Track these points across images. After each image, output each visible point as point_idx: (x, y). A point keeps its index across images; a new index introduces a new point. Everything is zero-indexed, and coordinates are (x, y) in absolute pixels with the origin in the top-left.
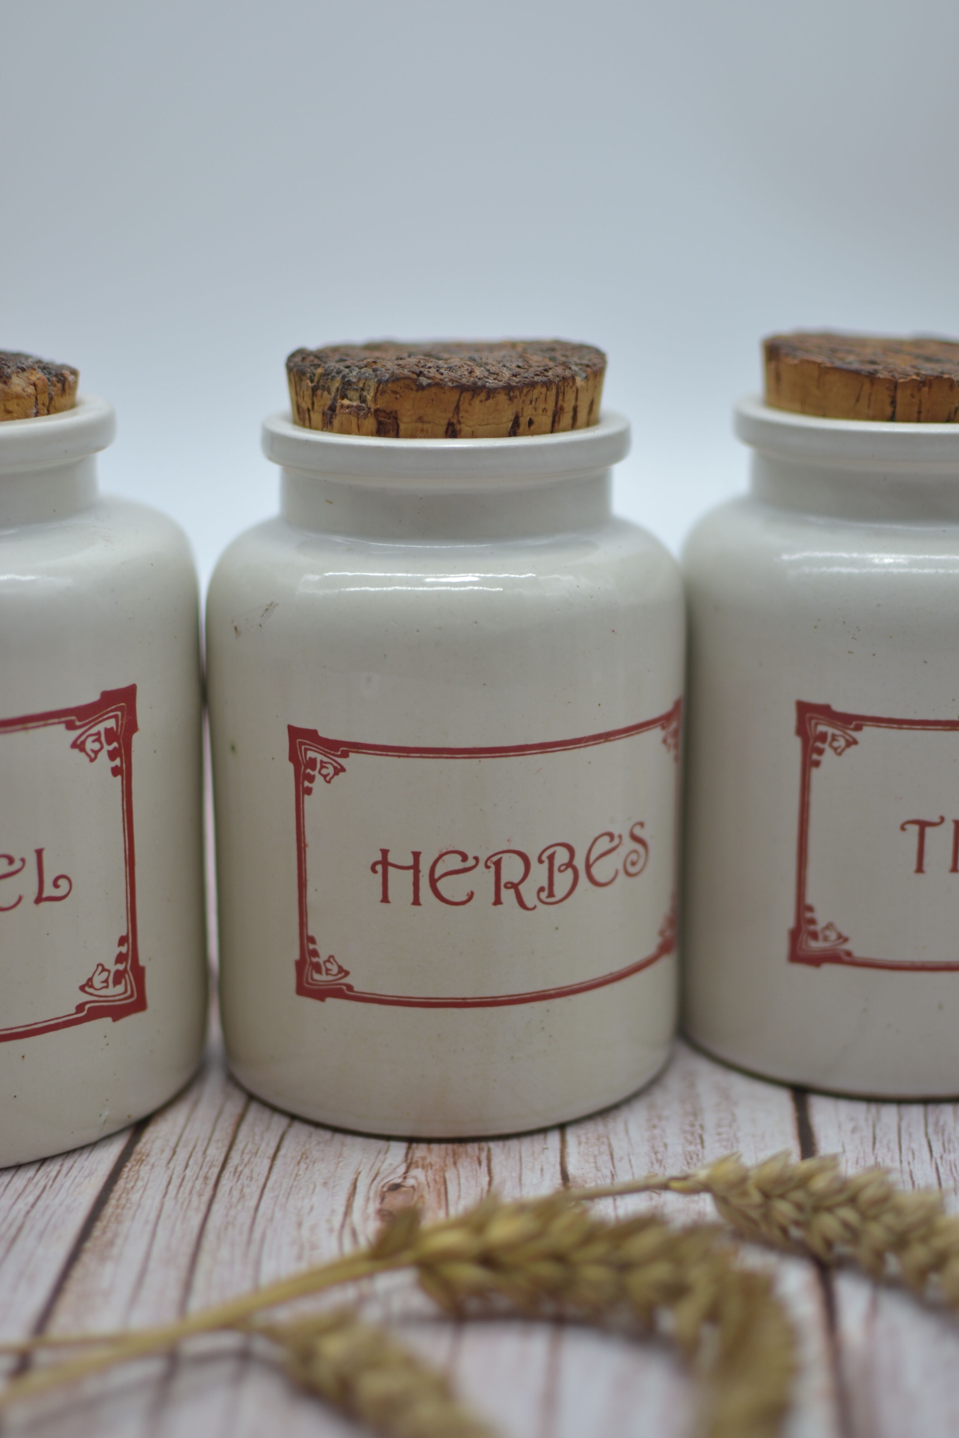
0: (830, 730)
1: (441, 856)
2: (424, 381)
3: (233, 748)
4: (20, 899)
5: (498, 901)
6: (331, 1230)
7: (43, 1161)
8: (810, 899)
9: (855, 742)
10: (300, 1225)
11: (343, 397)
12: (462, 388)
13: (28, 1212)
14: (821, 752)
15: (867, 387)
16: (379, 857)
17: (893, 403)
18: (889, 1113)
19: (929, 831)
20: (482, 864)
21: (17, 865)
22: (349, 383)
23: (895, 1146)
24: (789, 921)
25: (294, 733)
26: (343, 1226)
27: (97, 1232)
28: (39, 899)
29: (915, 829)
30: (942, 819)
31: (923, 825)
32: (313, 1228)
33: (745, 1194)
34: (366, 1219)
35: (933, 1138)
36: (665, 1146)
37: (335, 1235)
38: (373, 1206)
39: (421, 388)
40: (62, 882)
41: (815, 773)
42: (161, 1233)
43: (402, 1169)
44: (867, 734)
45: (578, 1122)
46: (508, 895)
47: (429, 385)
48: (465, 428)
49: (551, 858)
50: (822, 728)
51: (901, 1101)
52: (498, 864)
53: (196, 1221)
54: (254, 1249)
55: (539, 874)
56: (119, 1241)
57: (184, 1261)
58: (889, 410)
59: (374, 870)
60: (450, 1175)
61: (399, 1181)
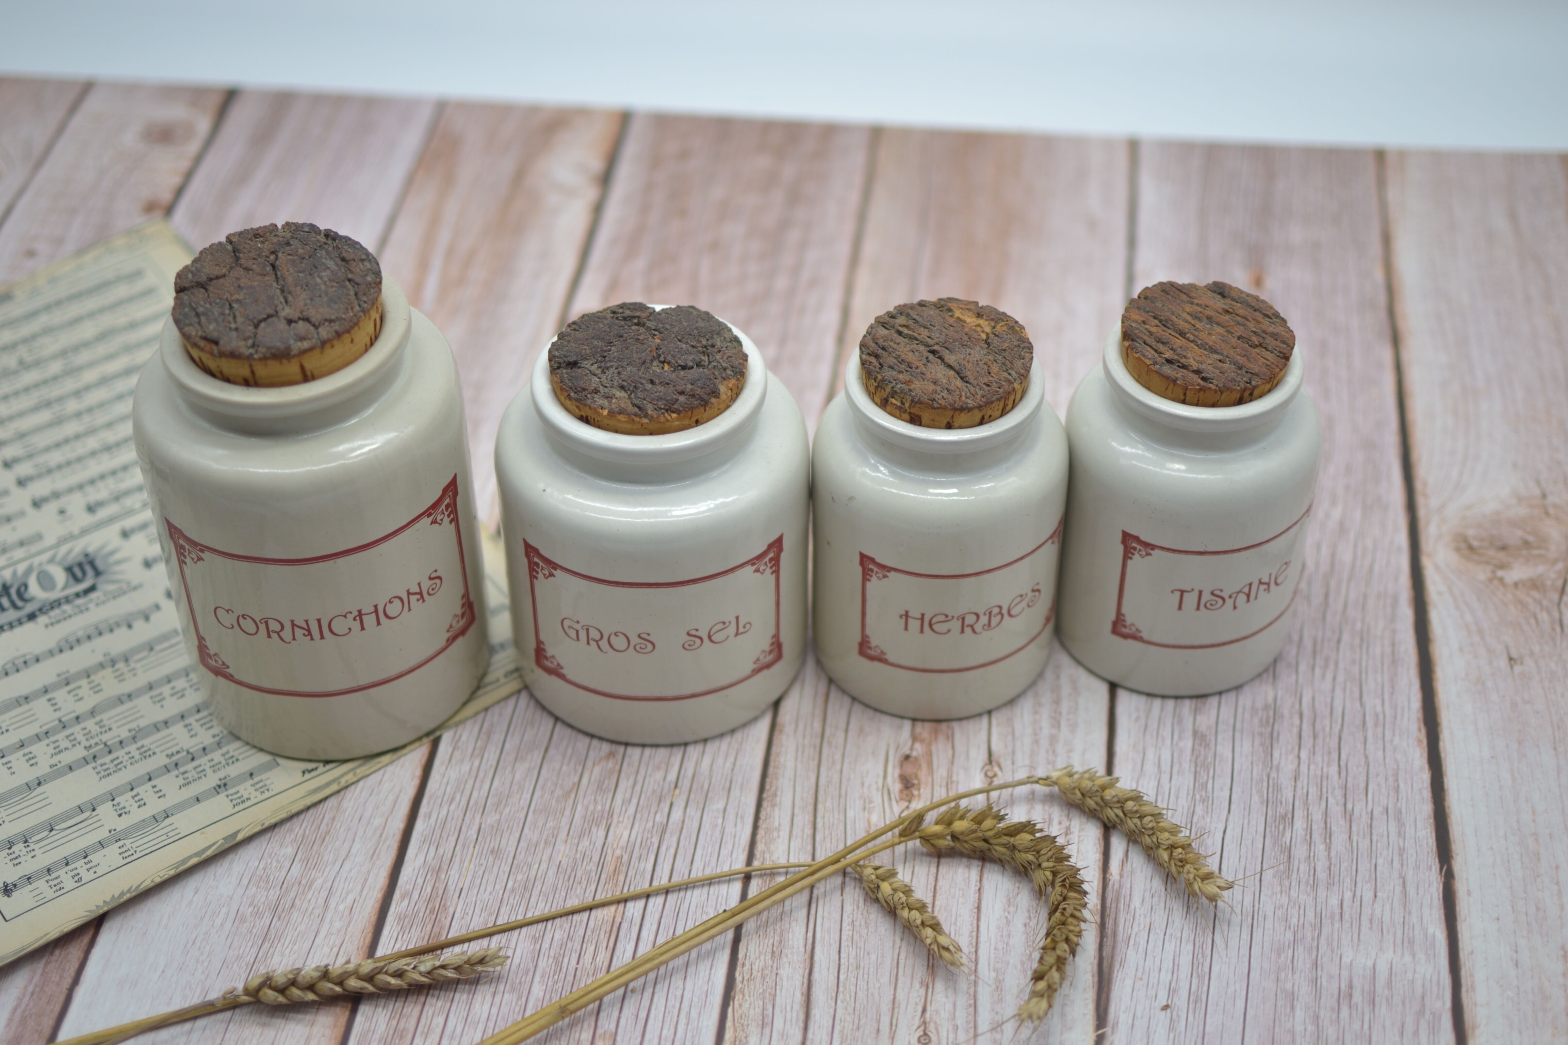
0: (1138, 547)
1: (935, 616)
2: (936, 405)
3: (829, 543)
4: (728, 637)
5: (962, 631)
6: (878, 789)
7: (733, 731)
8: (1124, 610)
9: (1150, 554)
10: (863, 784)
11: (893, 397)
12: (955, 409)
13: (733, 770)
14: (1133, 554)
15: (1171, 385)
16: (904, 613)
17: (1185, 394)
18: (1157, 703)
19: (1185, 594)
20: (955, 619)
21: (727, 624)
22: (896, 392)
23: (1155, 733)
24: (1112, 616)
25: (863, 557)
26: (883, 786)
27: (767, 787)
28: (737, 634)
29: (1179, 593)
30: (1193, 590)
31: (1182, 592)
32: (869, 786)
33: (1074, 794)
34: (894, 782)
35: (1176, 727)
36: (1041, 728)
37: (880, 792)
38: (897, 772)
39: (934, 408)
40: (748, 626)
41: (1129, 562)
42: (798, 789)
43: (909, 743)
44: (1156, 553)
45: (998, 708)
46: (968, 630)
47: (938, 408)
48: (956, 424)
49: (990, 613)
50: (1134, 545)
51: (1164, 697)
52: (963, 619)
53: (813, 780)
54: (842, 800)
55: (984, 620)
56: (779, 793)
57: (811, 808)
58: (1182, 397)
59: (901, 616)
60: (934, 748)
61: (908, 752)
